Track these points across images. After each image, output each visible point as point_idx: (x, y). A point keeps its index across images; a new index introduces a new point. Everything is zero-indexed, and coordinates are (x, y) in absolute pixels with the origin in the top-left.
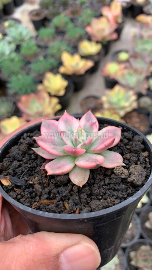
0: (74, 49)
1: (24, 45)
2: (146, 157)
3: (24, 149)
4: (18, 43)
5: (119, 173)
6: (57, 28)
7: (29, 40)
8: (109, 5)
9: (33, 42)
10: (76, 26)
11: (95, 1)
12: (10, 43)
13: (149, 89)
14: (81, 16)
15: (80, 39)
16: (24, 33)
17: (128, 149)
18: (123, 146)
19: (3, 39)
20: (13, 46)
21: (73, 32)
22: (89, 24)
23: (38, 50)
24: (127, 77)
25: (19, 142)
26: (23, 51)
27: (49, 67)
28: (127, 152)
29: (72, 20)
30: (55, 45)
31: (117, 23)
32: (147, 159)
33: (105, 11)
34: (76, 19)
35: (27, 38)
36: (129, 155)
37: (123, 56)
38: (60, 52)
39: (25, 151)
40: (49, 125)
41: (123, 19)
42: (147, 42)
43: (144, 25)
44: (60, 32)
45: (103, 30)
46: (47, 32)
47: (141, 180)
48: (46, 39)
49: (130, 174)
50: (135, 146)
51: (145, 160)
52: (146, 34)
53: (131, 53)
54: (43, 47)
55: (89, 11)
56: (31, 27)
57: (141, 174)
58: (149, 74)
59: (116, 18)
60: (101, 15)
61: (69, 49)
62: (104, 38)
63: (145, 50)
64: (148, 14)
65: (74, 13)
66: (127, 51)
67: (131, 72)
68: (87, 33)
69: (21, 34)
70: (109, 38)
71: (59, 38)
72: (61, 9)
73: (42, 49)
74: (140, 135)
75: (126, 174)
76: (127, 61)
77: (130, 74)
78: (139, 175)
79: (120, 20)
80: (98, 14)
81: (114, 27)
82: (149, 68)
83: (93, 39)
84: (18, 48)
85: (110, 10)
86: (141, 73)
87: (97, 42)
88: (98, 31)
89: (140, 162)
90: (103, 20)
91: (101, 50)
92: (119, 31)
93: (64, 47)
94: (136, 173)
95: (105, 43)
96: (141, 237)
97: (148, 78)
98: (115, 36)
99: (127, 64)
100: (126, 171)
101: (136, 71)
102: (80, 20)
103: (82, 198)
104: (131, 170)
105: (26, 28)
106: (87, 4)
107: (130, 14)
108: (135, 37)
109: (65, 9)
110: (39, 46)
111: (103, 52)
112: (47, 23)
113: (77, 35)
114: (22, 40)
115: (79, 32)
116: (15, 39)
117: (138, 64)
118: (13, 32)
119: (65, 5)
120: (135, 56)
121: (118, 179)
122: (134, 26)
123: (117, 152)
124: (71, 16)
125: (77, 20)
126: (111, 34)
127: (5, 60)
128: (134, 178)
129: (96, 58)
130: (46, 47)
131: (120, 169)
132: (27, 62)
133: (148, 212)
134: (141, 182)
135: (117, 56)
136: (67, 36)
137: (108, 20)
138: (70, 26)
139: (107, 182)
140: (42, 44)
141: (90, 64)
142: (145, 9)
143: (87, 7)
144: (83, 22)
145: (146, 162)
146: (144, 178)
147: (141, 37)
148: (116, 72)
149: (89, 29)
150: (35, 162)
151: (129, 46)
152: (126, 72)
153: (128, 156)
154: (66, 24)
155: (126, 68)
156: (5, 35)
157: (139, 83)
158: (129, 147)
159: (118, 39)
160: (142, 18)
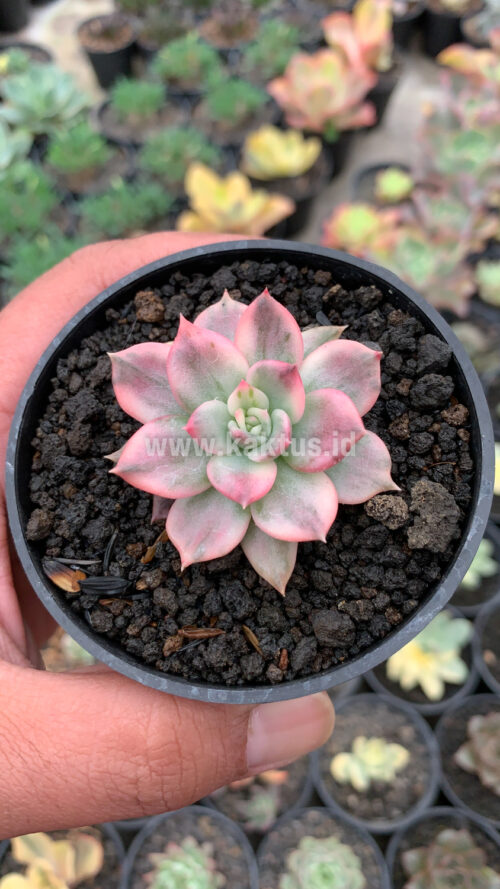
0: (230, 156)
1: (61, 135)
4: (40, 128)
6: (172, 81)
7: (76, 116)
8: (350, 11)
9: (92, 127)
10: (236, 77)
12: (12, 127)
13: (476, 298)
14: (253, 43)
15: (251, 122)
16: (62, 95)
20: (23, 139)
21: (227, 98)
22: (280, 73)
23: (107, 155)
24: (407, 255)
26: (55, 156)
27: (143, 213)
29: (226, 56)
30: (165, 139)
31: (373, 69)
33: (337, 30)
35: (70, 112)
37: (393, 184)
38: (181, 162)
41: (393, 55)
42: (473, 139)
43: (465, 81)
44: (182, 95)
45: (328, 93)
48: (133, 119)
52: (470, 110)
53: (420, 175)
54: (124, 146)
55: (281, 29)
56: (85, 74)
57: (445, 518)
58: (478, 246)
59: (370, 53)
60: (322, 44)
61: (213, 154)
62: (328, 122)
63: (466, 164)
64: (481, 45)
65: (229, 31)
66: (405, 169)
67: (419, 237)
68: (272, 102)
69: (49, 99)
70: (345, 122)
71: (180, 116)
72: (188, 15)
73: (121, 151)
75: (402, 518)
76: (406, 200)
77: (414, 246)
78: (438, 524)
79: (384, 63)
80: (308, 38)
81: (366, 84)
82: (477, 226)
83: (295, 122)
84: (39, 146)
85: (353, 26)
86: (451, 245)
87: (307, 135)
88: (311, 96)
90: (329, 59)
91: (319, 160)
92: (378, 98)
93: (194, 148)
95: (331, 136)
96: (442, 800)
97: (472, 261)
98: (366, 115)
99: (406, 213)
100: (400, 507)
101: (434, 236)
102: (251, 55)
104: (414, 505)
105: (69, 77)
107: (416, 40)
108: (432, 119)
110: (110, 142)
111: (325, 169)
112: (138, 64)
113: (240, 109)
114: (55, 120)
115: (246, 96)
116: (29, 116)
117: (442, 213)
119: (202, 3)
120: (432, 184)
122: (430, 82)
124: (222, 43)
125: (242, 56)
126: (354, 108)
129: (302, 187)
130: (135, 146)
132: (68, 194)
133: (465, 715)
135: (374, 184)
136: (205, 110)
137: (346, 61)
138: (218, 75)
140: (119, 133)
141: (280, 207)
142: (469, 27)
143: (276, 13)
144: (260, 64)
146: (454, 529)
147: (455, 122)
148: (368, 238)
149: (278, 89)
151: (412, 152)
152: (401, 236)
154: (204, 67)
155: (400, 224)
157: (442, 275)
159: (377, 124)
160: (457, 56)
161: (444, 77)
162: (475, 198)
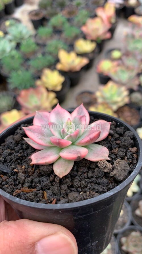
0: (71, 47)
2: (134, 153)
3: (18, 138)
4: (19, 41)
5: (102, 166)
6: (54, 27)
7: (28, 38)
8: (103, 6)
10: (72, 26)
11: (90, 3)
12: (11, 41)
13: (140, 85)
15: (76, 38)
17: (117, 144)
18: (113, 141)
19: (4, 37)
20: (14, 44)
21: (69, 31)
22: (84, 24)
23: (37, 48)
24: (120, 74)
25: (16, 132)
27: (47, 64)
28: (115, 147)
29: (69, 20)
30: (53, 43)
31: (110, 23)
32: (134, 155)
33: (100, 12)
34: (72, 19)
35: (27, 36)
36: (118, 150)
38: (57, 49)
39: (18, 140)
40: (42, 117)
41: (116, 19)
42: (138, 41)
43: (135, 25)
44: (57, 31)
45: (97, 29)
46: (45, 31)
47: (123, 175)
48: (44, 38)
49: (113, 169)
50: (124, 141)
51: (133, 156)
52: (137, 33)
53: (124, 51)
54: (42, 45)
55: (84, 12)
56: (30, 26)
57: (124, 169)
58: (140, 71)
59: (109, 18)
60: (95, 16)
61: (66, 47)
62: (98, 37)
63: (137, 48)
64: (139, 15)
65: (71, 13)
66: (119, 50)
67: (123, 69)
68: (82, 33)
69: (21, 33)
70: (103, 38)
71: (56, 37)
72: (58, 9)
74: (131, 131)
75: (109, 168)
76: (120, 59)
77: (122, 71)
78: (122, 170)
79: (113, 21)
80: (93, 14)
81: (108, 27)
82: (140, 65)
83: (88, 38)
85: (104, 11)
86: (133, 70)
87: (92, 41)
88: (93, 30)
89: (127, 158)
90: (98, 21)
91: (95, 49)
92: (112, 30)
93: (61, 45)
94: (119, 168)
95: (99, 42)
97: (139, 75)
98: (108, 35)
99: (120, 62)
100: (109, 165)
101: (128, 68)
102: (76, 20)
103: (62, 189)
104: (115, 165)
106: (83, 5)
107: (122, 14)
108: (127, 36)
109: (62, 10)
110: (38, 44)
111: (97, 51)
113: (73, 34)
114: (22, 38)
115: (75, 31)
117: (130, 62)
118: (14, 31)
119: (62, 6)
120: (127, 54)
121: (101, 172)
122: (126, 26)
123: (105, 146)
124: (68, 16)
125: (74, 20)
126: (105, 33)
127: (6, 57)
128: (116, 173)
129: (91, 56)
130: (44, 45)
131: (104, 163)
132: (26, 59)
134: (122, 177)
135: (111, 54)
136: (64, 35)
137: (102, 20)
138: (67, 25)
139: (89, 175)
140: (40, 42)
141: (85, 61)
142: (137, 10)
143: (83, 8)
144: (79, 22)
145: (133, 158)
146: (126, 174)
147: (133, 37)
148: (109, 69)
149: (84, 29)
150: (26, 151)
151: (121, 45)
153: (116, 151)
154: (63, 23)
155: (118, 65)
156: (6, 33)
158: (118, 142)
159: (111, 38)
160: (134, 18)
161: (130, 25)
162: (139, 57)
